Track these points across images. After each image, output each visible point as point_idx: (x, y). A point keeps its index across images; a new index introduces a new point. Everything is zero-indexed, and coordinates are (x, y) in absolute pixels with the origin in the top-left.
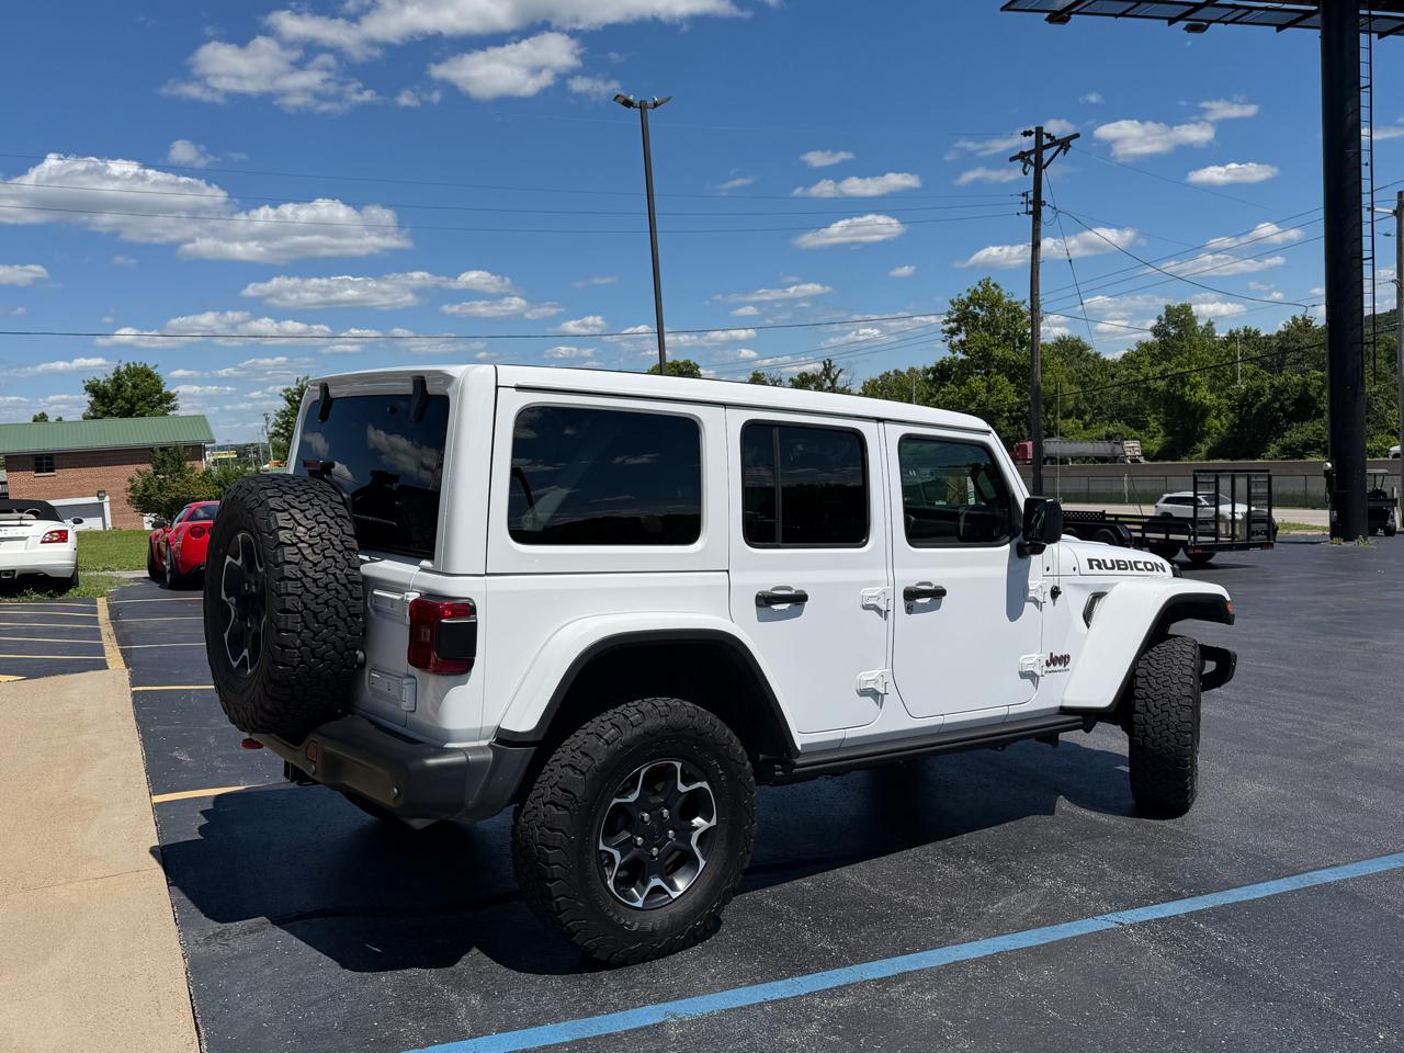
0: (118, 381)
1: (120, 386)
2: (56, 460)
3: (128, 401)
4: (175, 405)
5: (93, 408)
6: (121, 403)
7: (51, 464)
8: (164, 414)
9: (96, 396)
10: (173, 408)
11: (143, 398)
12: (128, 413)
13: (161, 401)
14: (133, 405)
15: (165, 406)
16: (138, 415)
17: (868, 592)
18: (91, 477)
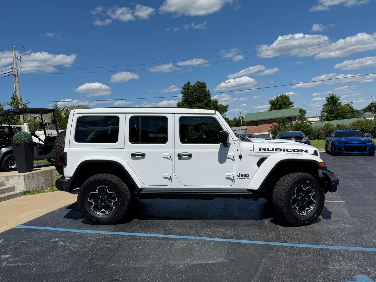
0: (277, 100)
1: (278, 101)
2: (258, 123)
3: (280, 105)
4: (293, 105)
5: (271, 108)
6: (278, 106)
7: (257, 123)
8: (289, 108)
9: (272, 105)
10: (293, 106)
11: (284, 104)
12: (280, 108)
13: (289, 104)
14: (281, 106)
15: (291, 105)
16: (283, 109)
17: (164, 154)
18: (267, 127)
